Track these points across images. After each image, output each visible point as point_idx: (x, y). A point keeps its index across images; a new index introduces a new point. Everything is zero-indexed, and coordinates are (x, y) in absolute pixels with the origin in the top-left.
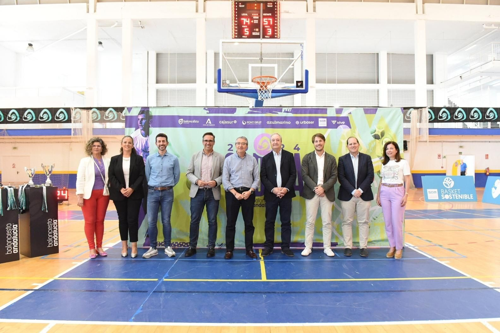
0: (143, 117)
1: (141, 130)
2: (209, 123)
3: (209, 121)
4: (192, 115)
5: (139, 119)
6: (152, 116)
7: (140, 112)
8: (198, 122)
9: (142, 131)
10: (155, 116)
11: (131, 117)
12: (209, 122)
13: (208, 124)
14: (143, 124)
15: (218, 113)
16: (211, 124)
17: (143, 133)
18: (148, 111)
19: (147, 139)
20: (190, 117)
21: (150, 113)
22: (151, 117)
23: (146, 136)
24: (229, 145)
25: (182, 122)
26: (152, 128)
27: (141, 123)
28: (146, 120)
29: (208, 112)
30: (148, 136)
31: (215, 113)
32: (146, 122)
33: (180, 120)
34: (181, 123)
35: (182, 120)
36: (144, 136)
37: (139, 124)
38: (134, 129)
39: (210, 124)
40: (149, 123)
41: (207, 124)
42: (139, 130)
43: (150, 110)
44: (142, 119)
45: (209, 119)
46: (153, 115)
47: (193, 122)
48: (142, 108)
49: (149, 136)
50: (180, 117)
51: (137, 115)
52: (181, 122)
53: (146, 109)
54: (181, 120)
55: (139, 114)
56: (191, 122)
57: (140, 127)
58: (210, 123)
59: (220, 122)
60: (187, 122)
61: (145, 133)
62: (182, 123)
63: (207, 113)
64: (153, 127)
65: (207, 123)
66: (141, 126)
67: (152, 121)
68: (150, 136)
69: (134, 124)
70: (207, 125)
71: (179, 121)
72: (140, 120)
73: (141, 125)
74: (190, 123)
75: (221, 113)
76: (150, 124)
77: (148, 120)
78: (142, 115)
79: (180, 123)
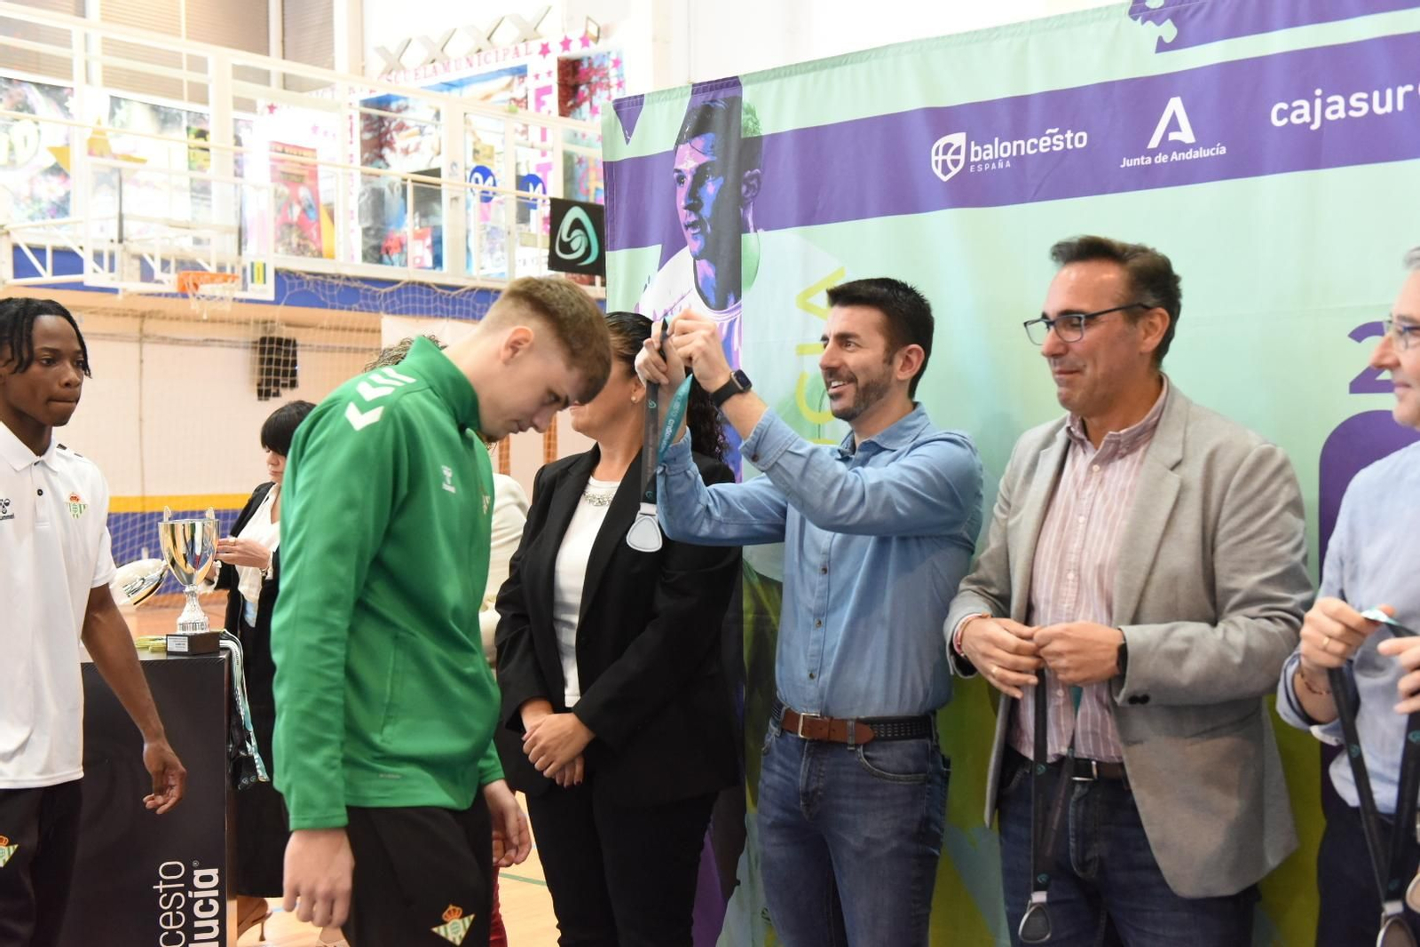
0: (705, 159)
1: (696, 258)
2: (1173, 136)
3: (1174, 118)
4: (1036, 85)
5: (681, 180)
6: (760, 138)
7: (684, 127)
8: (1078, 140)
9: (704, 265)
10: (775, 138)
11: (640, 164)
12: (1174, 125)
13: (1166, 146)
14: (706, 211)
15: (1262, 25)
16: (1195, 147)
17: (706, 278)
18: (735, 103)
19: (731, 325)
20: (1019, 104)
21: (744, 117)
22: (752, 150)
23: (721, 305)
24: (1360, 334)
25: (962, 157)
26: (760, 232)
27: (694, 205)
28: (721, 180)
29: (1169, 31)
30: (732, 300)
31: (1234, 31)
32: (720, 192)
33: (942, 142)
34: (946, 171)
35: (958, 139)
36: (712, 300)
37: (685, 217)
38: (654, 251)
39: (1181, 147)
40: (741, 202)
41: (1153, 153)
42: (684, 257)
43: (748, 94)
44: (700, 175)
45: (1175, 106)
46: (766, 129)
47: (1043, 144)
48: (698, 89)
49: (738, 297)
50: (941, 120)
51: (671, 147)
52: (949, 157)
53: (722, 94)
54: (947, 147)
55: (678, 142)
56: (1026, 147)
57: (689, 233)
58: (1186, 135)
59: (1282, 114)
60: (998, 151)
61: (716, 275)
62: (955, 171)
63: (1162, 46)
64: (767, 228)
65: (1154, 143)
66: (693, 225)
67: (757, 176)
68: (746, 294)
69: (656, 220)
70: (1161, 159)
71: (934, 158)
72: (689, 179)
73: (693, 218)
74: (1019, 160)
75: (1293, 22)
76: (746, 207)
77: (731, 176)
78: (699, 142)
79: (938, 172)
